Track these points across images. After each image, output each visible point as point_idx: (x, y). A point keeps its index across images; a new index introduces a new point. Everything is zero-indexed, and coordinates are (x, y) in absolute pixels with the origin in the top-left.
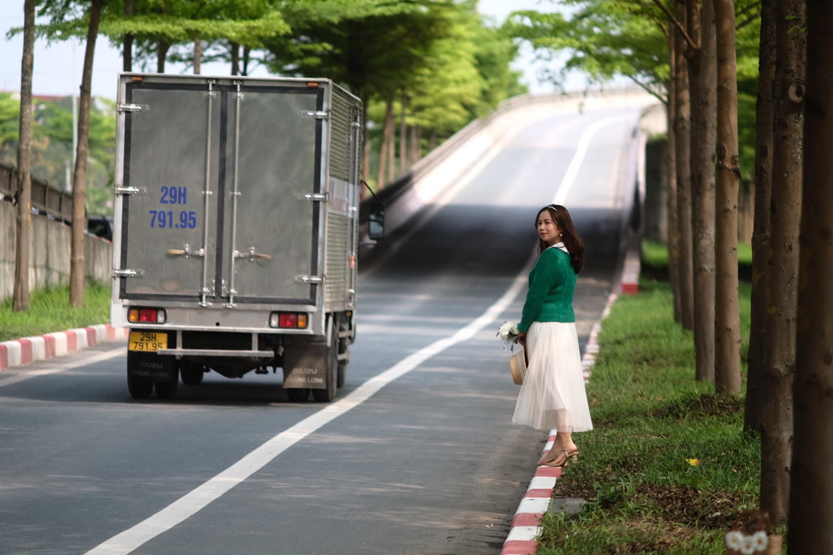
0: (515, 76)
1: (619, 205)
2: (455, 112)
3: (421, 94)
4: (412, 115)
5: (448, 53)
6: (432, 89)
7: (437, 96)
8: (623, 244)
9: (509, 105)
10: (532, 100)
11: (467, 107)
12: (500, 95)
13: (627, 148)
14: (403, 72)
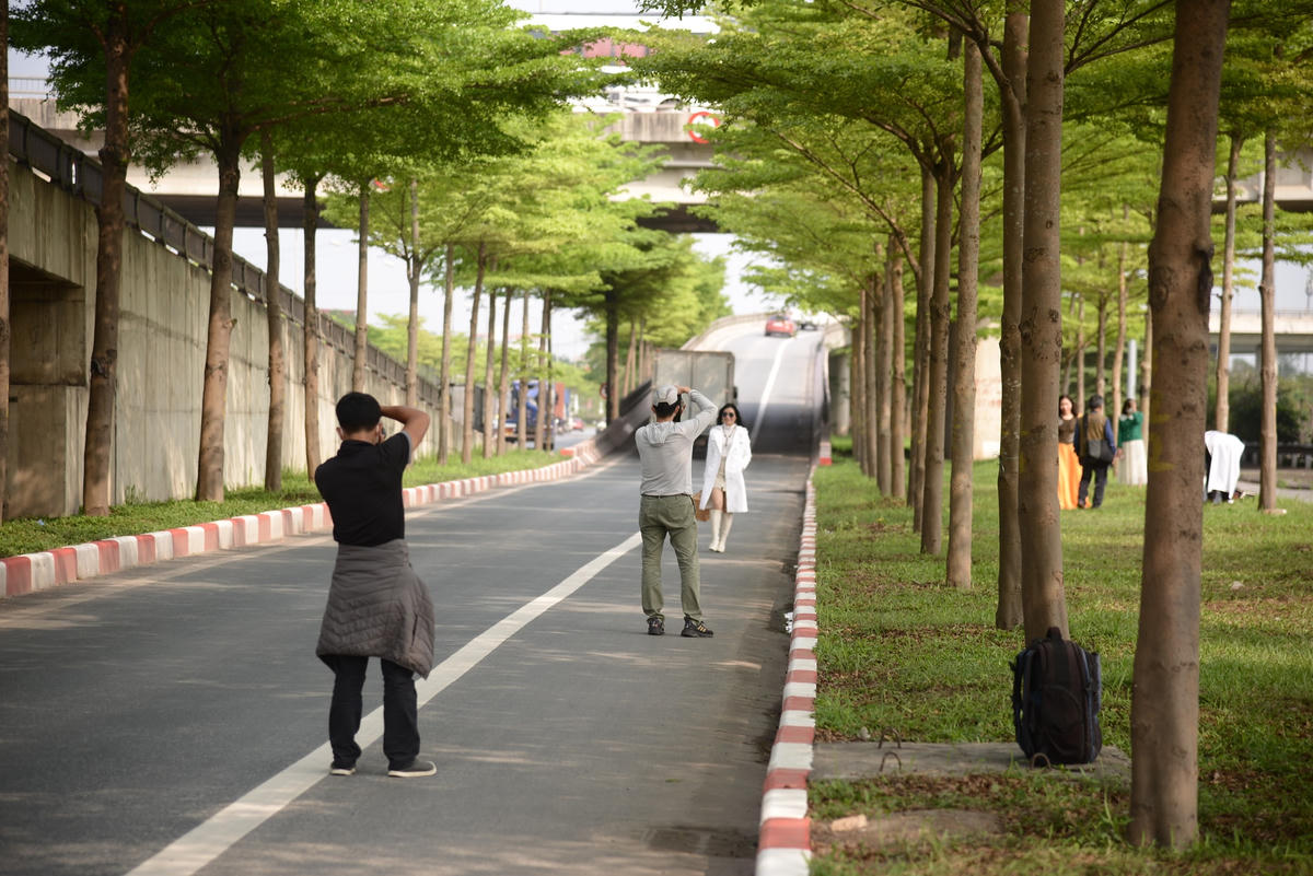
0: (723, 301)
1: (810, 404)
2: (681, 330)
3: (655, 317)
4: (648, 333)
5: (679, 287)
6: (663, 313)
7: (669, 319)
8: (816, 433)
9: (717, 324)
10: (735, 320)
11: (690, 326)
12: (711, 316)
13: (814, 360)
14: (647, 302)
